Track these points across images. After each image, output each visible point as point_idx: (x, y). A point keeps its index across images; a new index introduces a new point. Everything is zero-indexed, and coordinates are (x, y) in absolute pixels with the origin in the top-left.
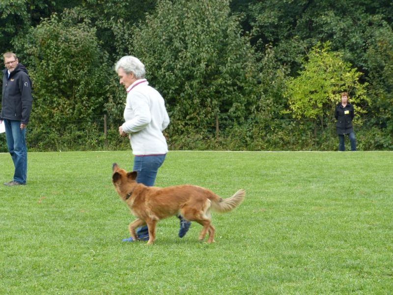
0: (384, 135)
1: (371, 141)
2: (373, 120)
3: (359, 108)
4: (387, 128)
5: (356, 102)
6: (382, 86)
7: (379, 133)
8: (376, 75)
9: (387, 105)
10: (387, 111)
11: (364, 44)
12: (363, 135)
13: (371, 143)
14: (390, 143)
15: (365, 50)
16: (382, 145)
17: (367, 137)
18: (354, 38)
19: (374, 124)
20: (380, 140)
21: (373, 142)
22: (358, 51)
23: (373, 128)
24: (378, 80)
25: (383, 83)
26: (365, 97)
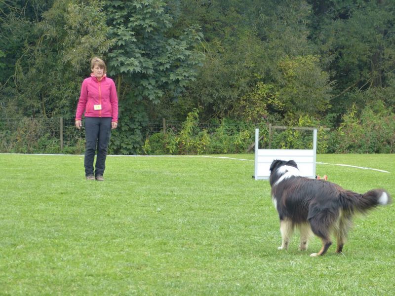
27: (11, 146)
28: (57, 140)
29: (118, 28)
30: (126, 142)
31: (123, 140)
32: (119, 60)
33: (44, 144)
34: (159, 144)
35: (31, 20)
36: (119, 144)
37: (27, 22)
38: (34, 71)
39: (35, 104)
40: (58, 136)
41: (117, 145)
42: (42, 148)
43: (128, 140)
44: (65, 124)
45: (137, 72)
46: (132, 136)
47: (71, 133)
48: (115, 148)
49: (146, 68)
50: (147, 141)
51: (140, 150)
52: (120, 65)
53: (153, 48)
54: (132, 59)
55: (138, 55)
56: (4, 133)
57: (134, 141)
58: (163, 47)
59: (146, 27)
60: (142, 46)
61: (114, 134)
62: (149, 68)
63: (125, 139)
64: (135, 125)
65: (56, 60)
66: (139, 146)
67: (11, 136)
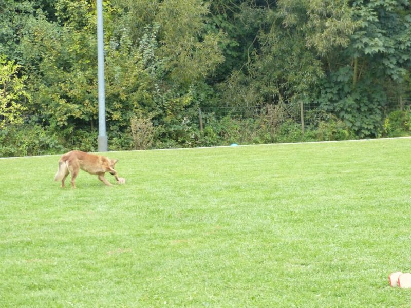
0: (48, 134)
1: (35, 141)
2: (35, 118)
3: (19, 105)
4: (51, 126)
5: (15, 98)
6: (40, 80)
7: (43, 131)
8: (33, 68)
9: (48, 100)
10: (49, 107)
11: (15, 36)
12: (25, 135)
13: (35, 143)
14: (57, 142)
15: (18, 42)
16: (48, 145)
17: (30, 137)
18: (3, 29)
19: (36, 122)
20: (45, 140)
21: (37, 142)
22: (9, 43)
23: (36, 126)
24: (36, 73)
25: (41, 77)
26: (24, 92)
27: (254, 133)
28: (298, 125)
29: (359, 9)
30: (367, 123)
31: (363, 121)
32: (364, 42)
33: (286, 130)
34: (398, 122)
35: (263, 8)
36: (359, 125)
37: (258, 10)
38: (271, 58)
39: (274, 91)
40: (299, 121)
41: (358, 127)
42: (285, 134)
43: (368, 120)
44: (305, 109)
45: (381, 52)
46: (372, 116)
47: (312, 117)
48: (356, 129)
49: (387, 48)
50: (387, 120)
51: (381, 130)
52: (364, 47)
53: (390, 26)
54: (376, 39)
55: (380, 35)
56: (247, 122)
57: (374, 121)
58: (402, 25)
59: (386, 6)
60: (380, 25)
61: (354, 115)
62: (390, 47)
63: (365, 120)
64: (374, 104)
65: (291, 46)
66: (379, 125)
67: (254, 124)
